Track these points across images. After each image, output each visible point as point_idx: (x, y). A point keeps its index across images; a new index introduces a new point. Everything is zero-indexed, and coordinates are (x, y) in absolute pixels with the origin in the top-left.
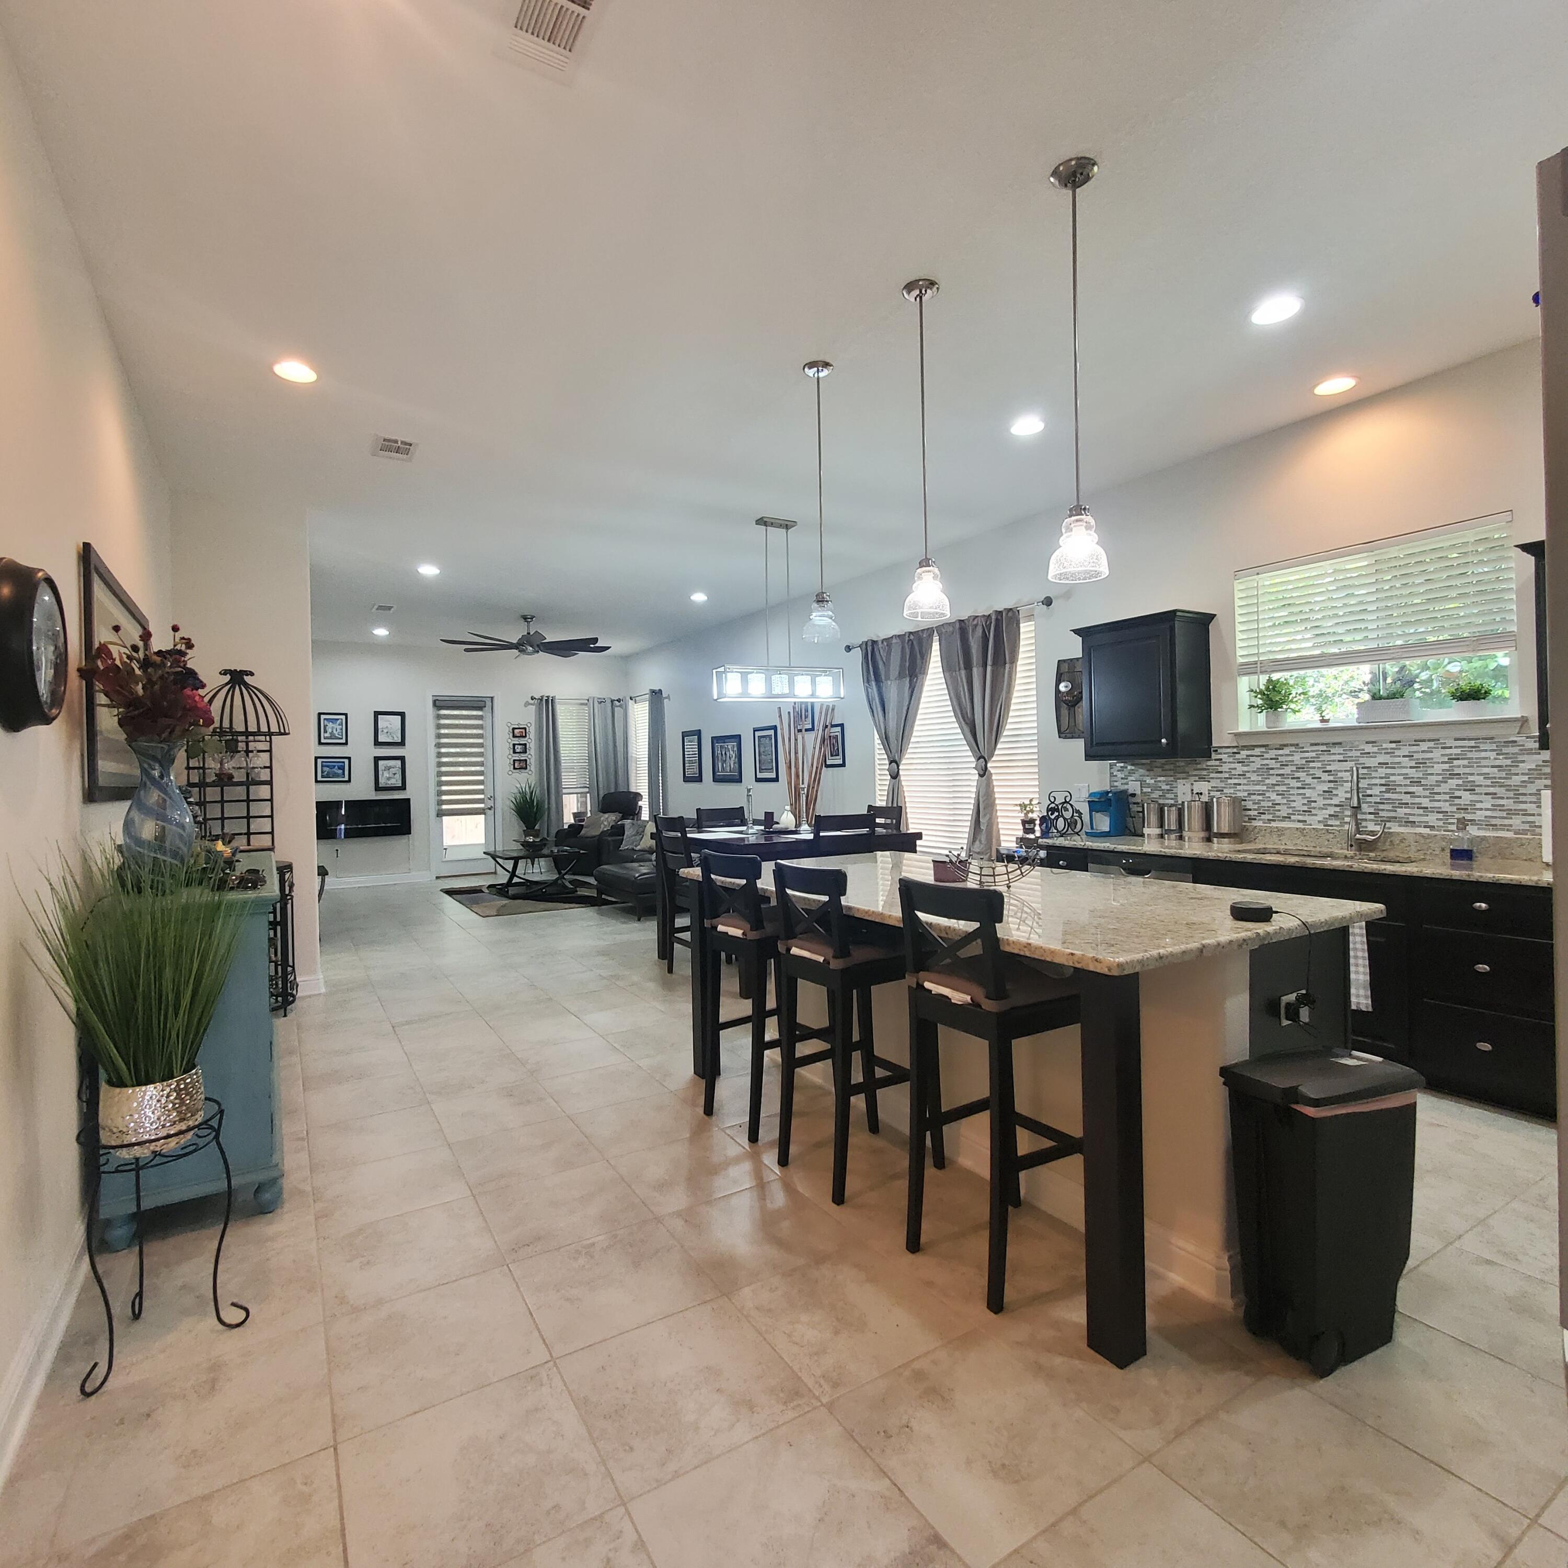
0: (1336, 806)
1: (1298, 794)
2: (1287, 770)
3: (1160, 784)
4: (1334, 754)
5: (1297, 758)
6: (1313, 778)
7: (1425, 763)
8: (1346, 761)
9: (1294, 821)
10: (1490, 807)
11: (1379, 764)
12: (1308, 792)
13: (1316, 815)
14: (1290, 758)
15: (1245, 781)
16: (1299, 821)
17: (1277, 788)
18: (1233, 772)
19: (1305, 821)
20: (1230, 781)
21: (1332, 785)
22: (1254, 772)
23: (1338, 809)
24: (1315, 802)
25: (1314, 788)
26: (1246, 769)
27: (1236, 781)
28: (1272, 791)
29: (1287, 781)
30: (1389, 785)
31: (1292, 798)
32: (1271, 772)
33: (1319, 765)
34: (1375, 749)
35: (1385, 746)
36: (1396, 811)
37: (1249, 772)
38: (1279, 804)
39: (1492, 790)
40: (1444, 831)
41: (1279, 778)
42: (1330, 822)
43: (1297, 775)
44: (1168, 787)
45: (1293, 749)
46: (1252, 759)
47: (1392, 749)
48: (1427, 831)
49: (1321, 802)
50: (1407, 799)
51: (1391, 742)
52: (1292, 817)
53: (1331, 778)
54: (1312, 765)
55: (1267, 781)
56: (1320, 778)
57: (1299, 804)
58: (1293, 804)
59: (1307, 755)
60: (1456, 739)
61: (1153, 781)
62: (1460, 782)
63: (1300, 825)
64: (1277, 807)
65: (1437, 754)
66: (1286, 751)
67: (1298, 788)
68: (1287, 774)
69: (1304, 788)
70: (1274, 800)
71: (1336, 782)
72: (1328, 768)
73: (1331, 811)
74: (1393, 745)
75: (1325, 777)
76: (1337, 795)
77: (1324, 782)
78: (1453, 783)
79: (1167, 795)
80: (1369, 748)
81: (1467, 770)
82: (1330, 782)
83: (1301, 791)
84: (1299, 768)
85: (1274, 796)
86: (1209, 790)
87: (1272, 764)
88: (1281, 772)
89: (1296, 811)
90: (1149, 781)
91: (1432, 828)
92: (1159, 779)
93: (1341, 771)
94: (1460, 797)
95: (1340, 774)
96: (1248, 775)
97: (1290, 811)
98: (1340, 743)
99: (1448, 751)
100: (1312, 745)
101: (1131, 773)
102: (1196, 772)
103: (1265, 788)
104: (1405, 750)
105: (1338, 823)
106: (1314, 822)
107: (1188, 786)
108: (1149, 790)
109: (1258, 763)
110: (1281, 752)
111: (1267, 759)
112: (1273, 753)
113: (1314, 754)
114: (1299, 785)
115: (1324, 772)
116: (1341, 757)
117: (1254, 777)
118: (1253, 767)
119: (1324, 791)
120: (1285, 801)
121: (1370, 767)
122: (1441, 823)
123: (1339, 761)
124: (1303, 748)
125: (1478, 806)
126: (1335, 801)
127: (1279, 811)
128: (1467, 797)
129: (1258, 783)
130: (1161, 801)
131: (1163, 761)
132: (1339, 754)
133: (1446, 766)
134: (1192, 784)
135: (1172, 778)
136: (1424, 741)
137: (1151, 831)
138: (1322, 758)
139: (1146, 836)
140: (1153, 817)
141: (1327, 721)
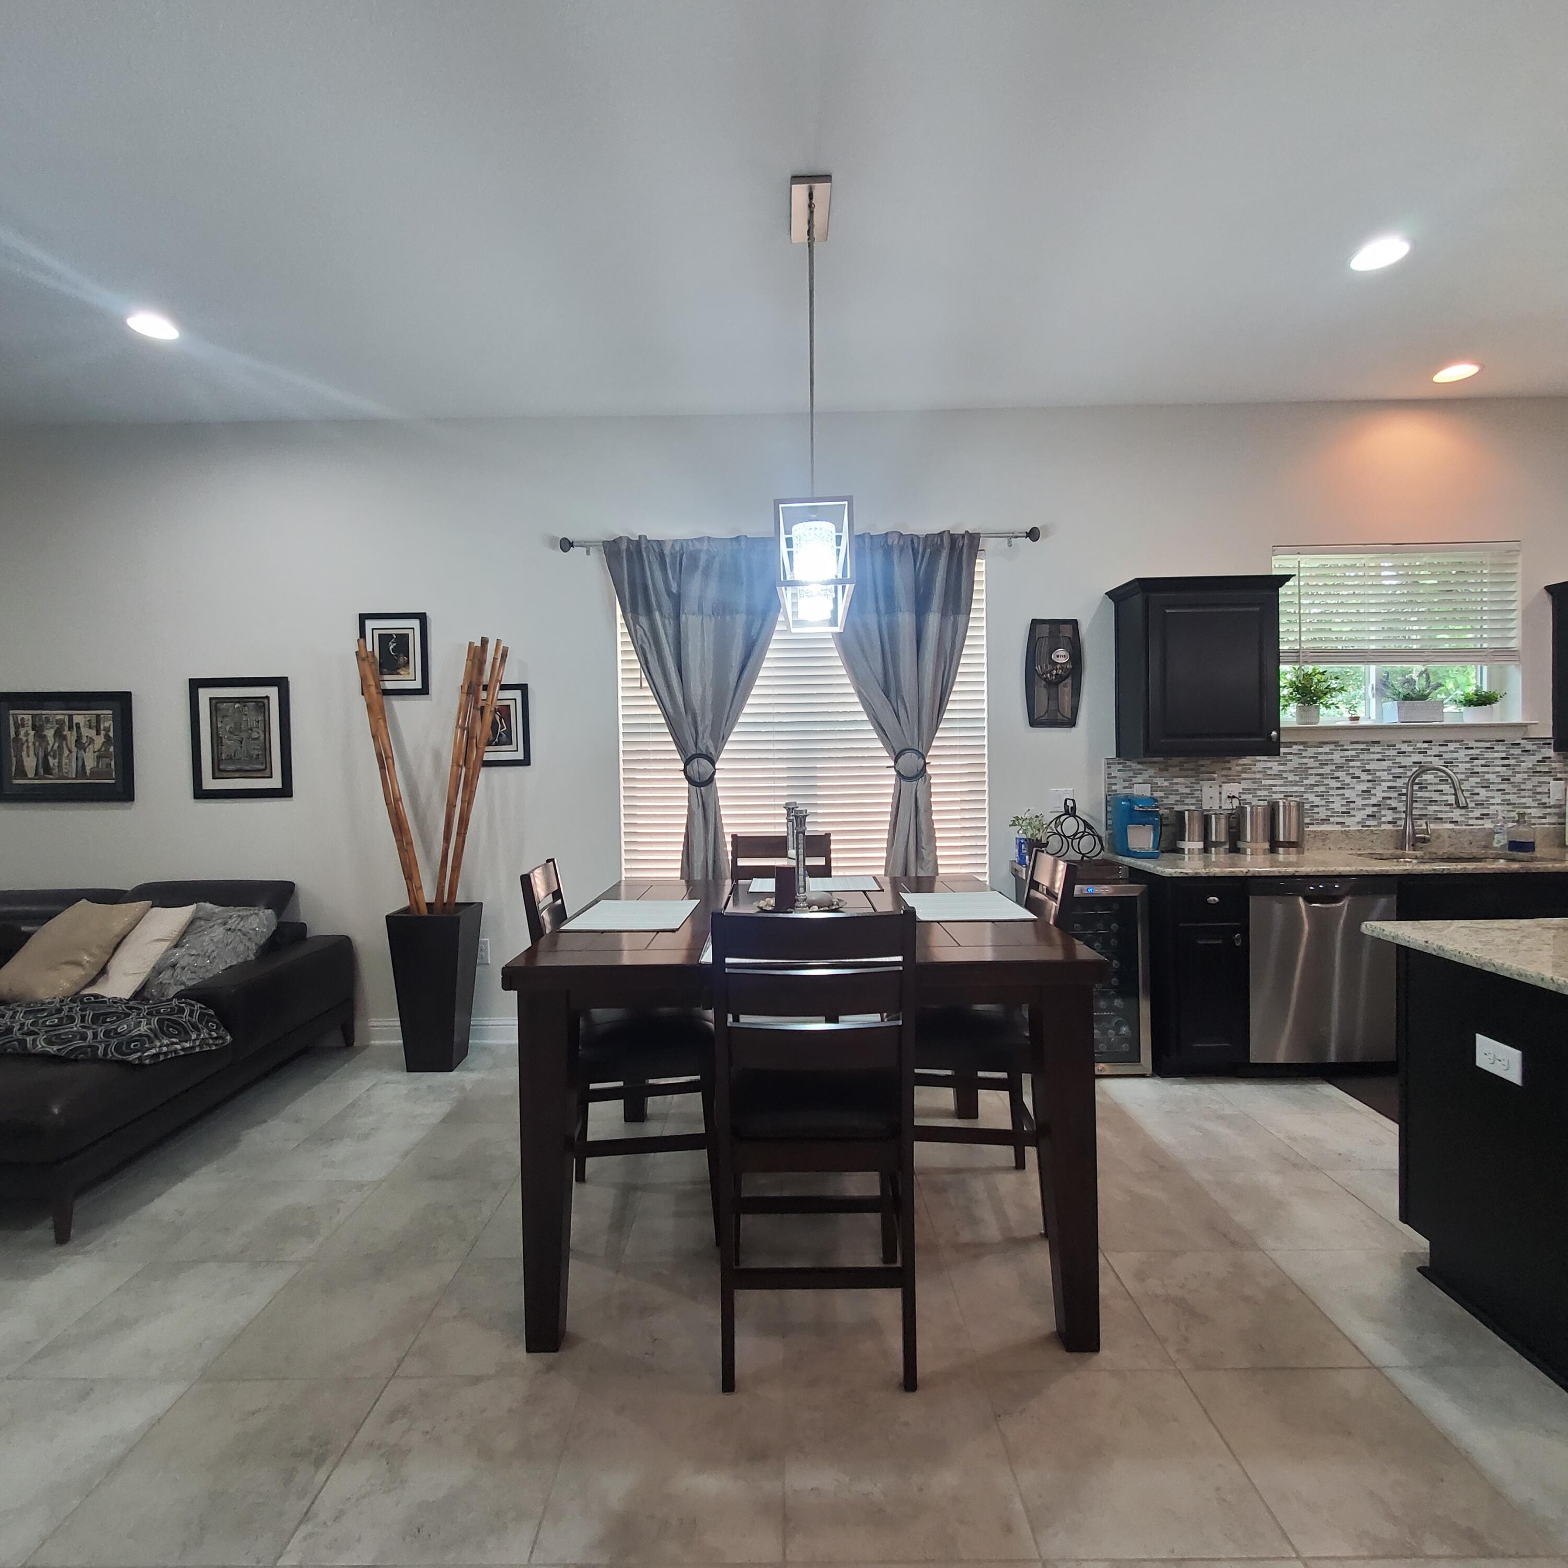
0: (1374, 805)
1: (1337, 795)
2: (1326, 770)
3: (1176, 787)
4: (1374, 753)
5: (1337, 757)
6: (1352, 778)
7: (1452, 763)
8: (1384, 760)
9: (1333, 823)
10: (1500, 801)
11: (1414, 763)
12: (1347, 793)
13: (1354, 816)
14: (1330, 757)
15: (1281, 782)
16: (1337, 823)
17: (1316, 789)
18: (1269, 772)
19: (1344, 823)
20: (1264, 782)
21: (1370, 785)
22: (1291, 771)
23: (1375, 809)
24: (1354, 802)
25: (1353, 788)
26: (1281, 768)
27: (1271, 782)
28: (1311, 792)
29: (1326, 782)
30: (1422, 784)
31: (1331, 799)
32: (1310, 771)
33: (1358, 764)
34: (1410, 749)
35: (1419, 745)
36: (1426, 808)
37: (1286, 771)
38: (1317, 806)
39: (1501, 787)
40: (1466, 825)
41: (1318, 778)
42: (1368, 823)
43: (1336, 774)
44: (1188, 791)
45: (1332, 747)
46: (1289, 757)
47: (1424, 748)
48: (1452, 826)
49: (1360, 802)
50: (1436, 797)
51: (1424, 742)
52: (1332, 819)
53: (1370, 777)
54: (1352, 764)
55: (1306, 782)
56: (1359, 777)
57: (1338, 805)
58: (1331, 806)
59: (1346, 753)
60: (1476, 741)
61: (1166, 784)
62: (1478, 780)
63: (1339, 828)
64: (1316, 810)
65: (1461, 755)
66: (1326, 749)
67: (1337, 788)
68: (1326, 774)
69: (1344, 788)
70: (1313, 802)
71: (1375, 781)
72: (1368, 767)
73: (1369, 810)
74: (1426, 745)
75: (1364, 776)
76: (1375, 795)
77: (1364, 781)
78: (1473, 780)
79: (1187, 801)
80: (1404, 747)
81: (1485, 769)
82: (1368, 781)
83: (1341, 792)
84: (1339, 767)
85: (1312, 798)
86: (1240, 793)
87: (1311, 763)
88: (1321, 771)
89: (1335, 813)
90: (1161, 782)
91: (1456, 822)
92: (1175, 780)
93: (1379, 770)
94: (1478, 794)
95: (1378, 774)
96: (1284, 775)
97: (1329, 813)
98: (1378, 742)
99: (1470, 752)
100: (1352, 743)
101: (1137, 773)
102: (1224, 773)
103: (1302, 789)
104: (1436, 750)
105: (1375, 823)
106: (1353, 824)
107: (1214, 792)
108: (1162, 794)
109: (1295, 761)
110: (1320, 750)
111: (1306, 757)
112: (1311, 751)
113: (1353, 753)
114: (1339, 785)
115: (1363, 771)
116: (1379, 756)
117: (1291, 778)
118: (1290, 766)
119: (1363, 791)
120: (1323, 803)
121: (1406, 767)
122: (1463, 819)
123: (1378, 760)
124: (1343, 746)
125: (1492, 801)
126: (1374, 801)
127: (1318, 813)
128: (1483, 792)
129: (1296, 784)
130: (1177, 808)
131: (1182, 759)
132: (1378, 753)
133: (1468, 765)
134: (1220, 786)
135: (1193, 780)
136: (1451, 741)
137: (1193, 845)
138: (1362, 757)
139: (1186, 852)
140: (1197, 828)
141: (1357, 719)
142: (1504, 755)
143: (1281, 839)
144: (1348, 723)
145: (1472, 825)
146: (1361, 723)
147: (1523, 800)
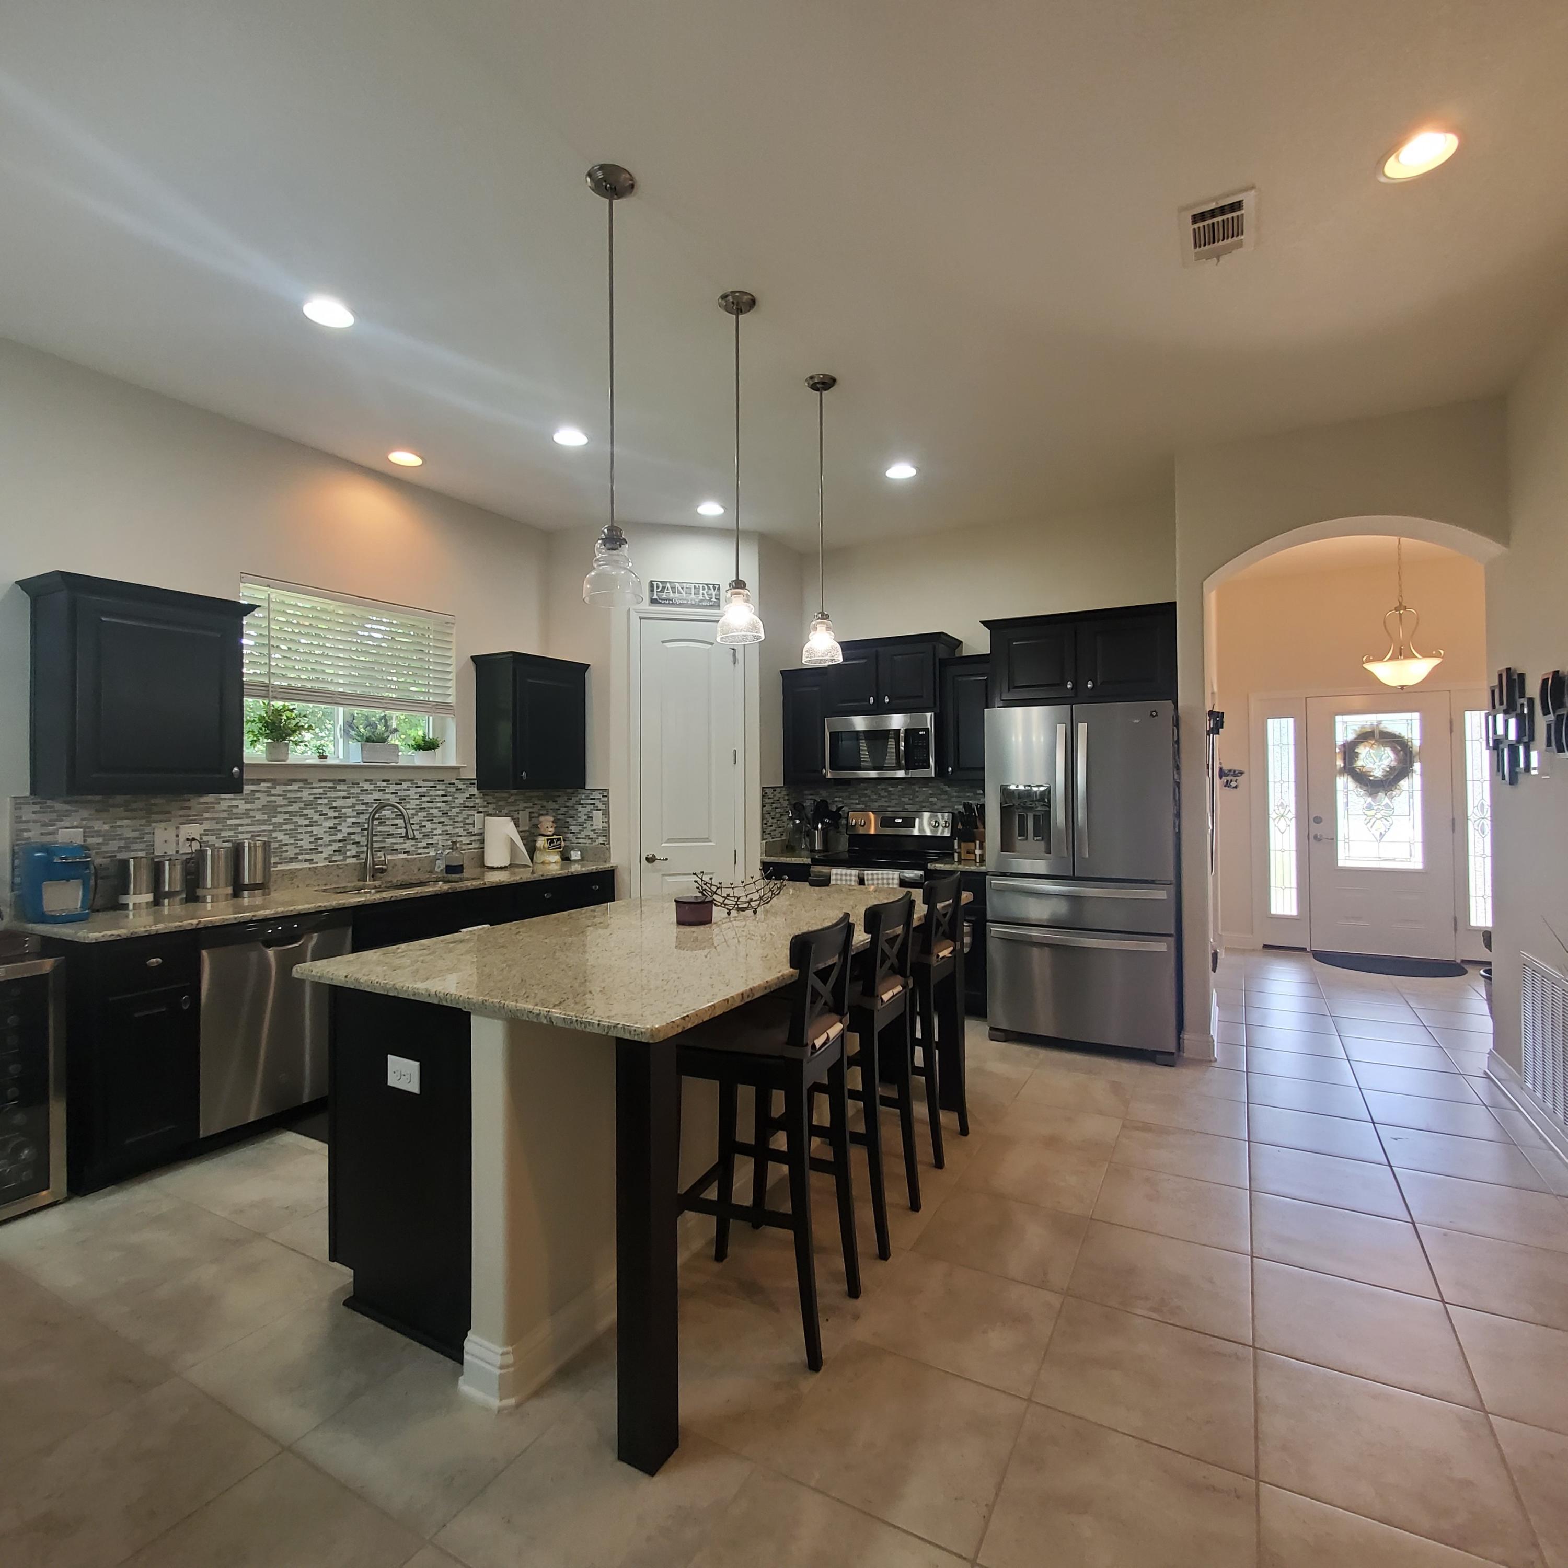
0: (340, 841)
1: (306, 832)
2: (295, 807)
3: (119, 831)
4: (340, 791)
5: (305, 795)
6: (320, 815)
7: (405, 799)
8: (349, 797)
9: (301, 861)
10: (440, 832)
11: (375, 800)
12: (315, 830)
13: (322, 852)
14: (299, 794)
15: (248, 821)
16: (306, 861)
17: (285, 827)
18: (235, 811)
19: (312, 860)
20: (229, 822)
21: (336, 821)
22: (258, 810)
23: (341, 844)
24: (322, 839)
25: (321, 825)
26: (249, 806)
27: (237, 821)
28: (280, 831)
29: (295, 819)
30: (381, 819)
31: (300, 837)
32: (279, 810)
33: (326, 801)
34: (372, 787)
35: (379, 784)
36: (385, 841)
37: (253, 810)
38: (286, 845)
39: (442, 819)
40: (416, 854)
41: (287, 816)
42: (334, 858)
43: (305, 812)
44: (136, 834)
45: (301, 785)
46: (257, 795)
47: (383, 787)
48: (405, 856)
49: (327, 838)
50: (392, 830)
51: (384, 781)
52: (300, 857)
53: (336, 814)
54: (319, 801)
55: (274, 820)
56: (327, 814)
57: (306, 844)
58: (300, 843)
59: (315, 791)
60: (423, 781)
61: (106, 827)
62: (425, 814)
63: (307, 865)
64: (285, 848)
65: (412, 792)
66: (295, 787)
67: (306, 826)
68: (295, 812)
69: (312, 826)
70: (281, 841)
71: (341, 818)
72: (334, 804)
73: (336, 846)
74: (384, 784)
75: (332, 814)
76: (341, 831)
77: (331, 818)
78: (422, 814)
79: (134, 846)
80: (367, 786)
81: (430, 805)
82: (335, 818)
83: (309, 829)
84: (308, 805)
85: (280, 836)
86: (200, 835)
87: (280, 801)
88: (290, 809)
89: (303, 851)
90: (98, 825)
91: (408, 852)
92: (119, 823)
93: (345, 807)
94: (425, 826)
95: (344, 810)
96: (252, 814)
97: (297, 851)
98: (344, 781)
99: (419, 790)
100: (320, 781)
101: (62, 816)
102: (182, 812)
103: (271, 827)
104: (393, 788)
105: (341, 858)
106: (320, 860)
107: (171, 833)
108: (100, 840)
109: (264, 799)
110: (289, 788)
111: (274, 795)
112: (279, 789)
113: (321, 791)
114: (307, 822)
115: (330, 808)
116: (345, 794)
117: (259, 816)
118: (258, 804)
119: (330, 828)
120: (292, 841)
121: (368, 803)
122: (413, 849)
123: (344, 797)
124: (312, 783)
125: (435, 832)
126: (340, 837)
127: (287, 851)
128: (428, 824)
129: (263, 822)
130: (120, 856)
131: (127, 797)
132: (344, 791)
133: (417, 802)
134: (177, 828)
135: (144, 821)
136: (405, 781)
137: (139, 898)
138: (329, 794)
139: (131, 907)
140: (145, 877)
141: (325, 757)
142: (443, 793)
143: (246, 881)
144: (317, 761)
145: (420, 854)
146: (329, 761)
147: (457, 830)
